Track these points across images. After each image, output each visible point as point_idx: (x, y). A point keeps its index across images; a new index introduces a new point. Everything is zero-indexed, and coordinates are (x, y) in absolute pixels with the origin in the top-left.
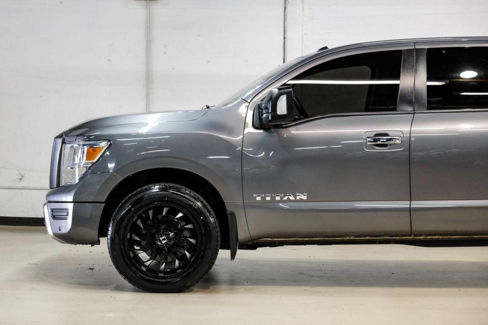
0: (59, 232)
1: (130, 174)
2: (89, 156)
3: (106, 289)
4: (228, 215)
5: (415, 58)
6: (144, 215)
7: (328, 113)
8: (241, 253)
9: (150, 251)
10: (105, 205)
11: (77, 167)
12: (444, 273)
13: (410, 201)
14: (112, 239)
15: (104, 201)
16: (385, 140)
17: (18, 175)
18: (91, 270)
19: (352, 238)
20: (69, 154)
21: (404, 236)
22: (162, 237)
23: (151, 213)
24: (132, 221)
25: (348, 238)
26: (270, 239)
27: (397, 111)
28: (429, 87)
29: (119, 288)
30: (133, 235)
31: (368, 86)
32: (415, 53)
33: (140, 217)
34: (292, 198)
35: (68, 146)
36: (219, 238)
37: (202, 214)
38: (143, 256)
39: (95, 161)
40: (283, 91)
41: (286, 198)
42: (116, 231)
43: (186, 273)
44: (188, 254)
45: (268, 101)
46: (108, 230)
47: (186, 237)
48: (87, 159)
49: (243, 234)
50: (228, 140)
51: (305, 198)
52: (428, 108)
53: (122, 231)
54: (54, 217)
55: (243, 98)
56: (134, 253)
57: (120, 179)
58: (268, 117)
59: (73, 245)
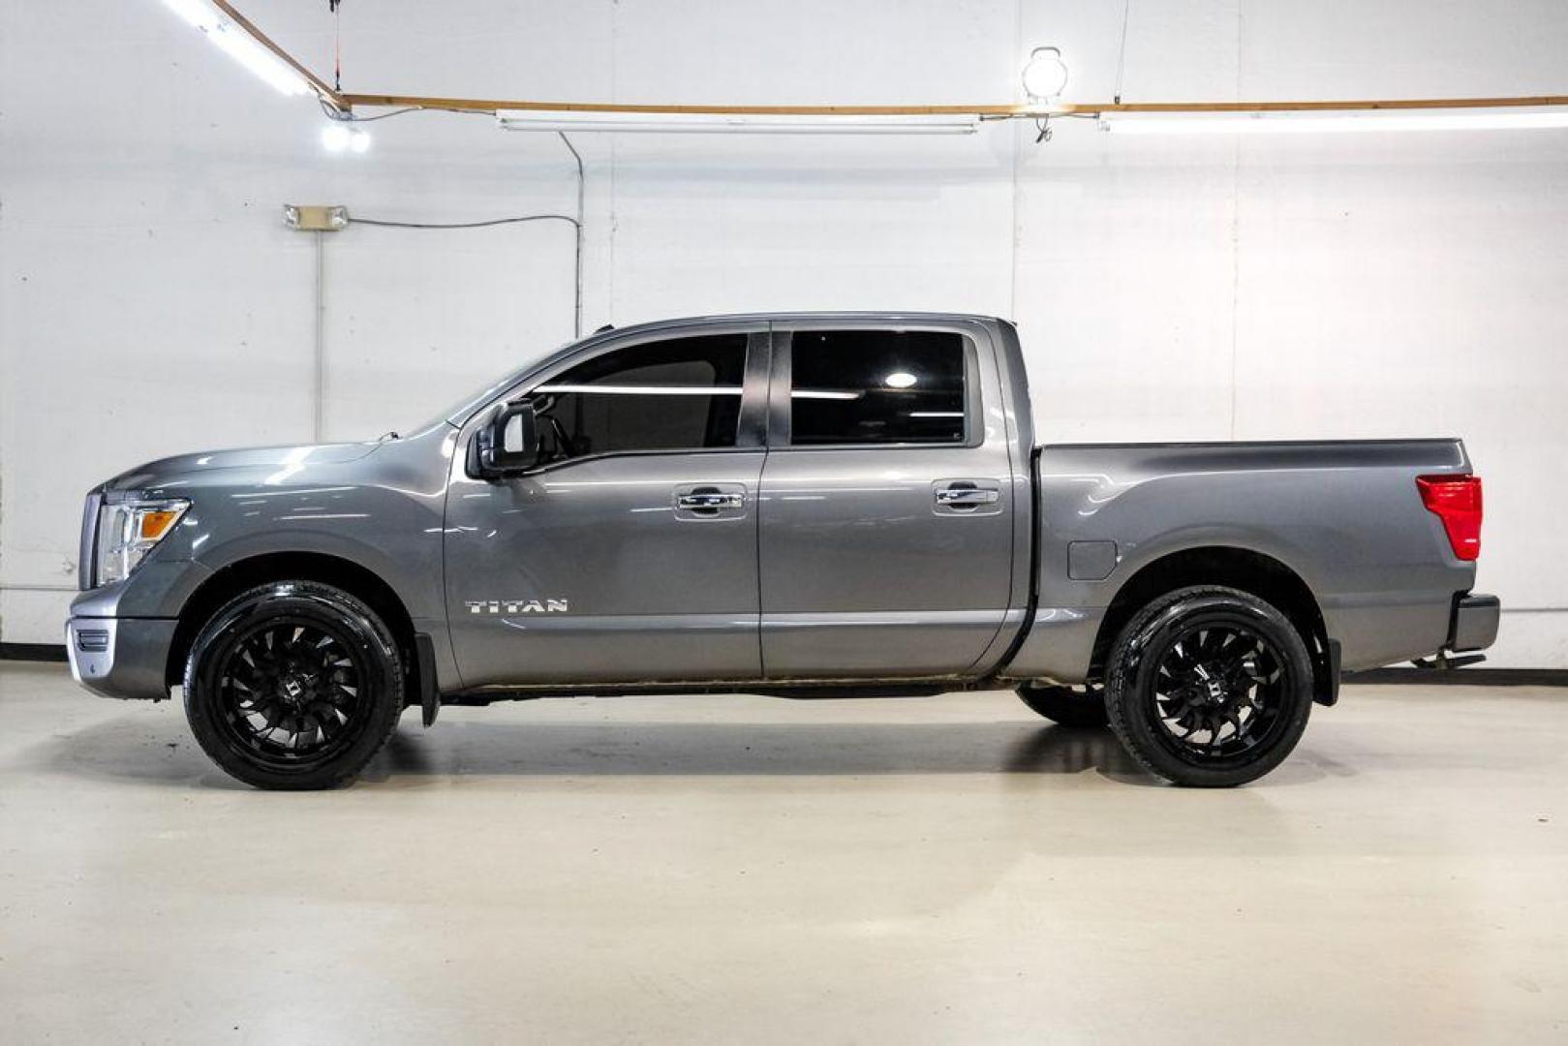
0: (90, 675)
1: (228, 563)
2: (149, 529)
3: (184, 784)
4: (418, 643)
5: (771, 348)
6: (256, 642)
7: (609, 450)
8: (446, 713)
9: (268, 712)
10: (178, 625)
11: (126, 549)
12: (842, 746)
13: (760, 613)
14: (193, 689)
15: (177, 614)
16: (718, 501)
17: (64, 564)
18: (172, 748)
19: (655, 683)
20: (115, 524)
21: (751, 678)
22: (290, 683)
23: (269, 636)
24: (231, 654)
25: (647, 684)
26: (501, 687)
27: (737, 447)
28: (796, 401)
29: (209, 783)
30: (235, 681)
31: (710, 398)
32: (771, 340)
33: (248, 644)
34: (539, 608)
35: (114, 509)
36: (401, 686)
37: (368, 640)
38: (257, 720)
39: (159, 538)
40: (516, 407)
41: (527, 609)
42: (199, 673)
43: (335, 754)
44: (341, 716)
45: (489, 427)
46: (183, 671)
47: (339, 683)
48: (144, 534)
49: (446, 678)
50: (416, 499)
51: (564, 609)
52: (794, 442)
53: (211, 673)
54: (83, 647)
55: (449, 420)
56: (236, 714)
57: (209, 572)
58: (489, 455)
59: (121, 701)
